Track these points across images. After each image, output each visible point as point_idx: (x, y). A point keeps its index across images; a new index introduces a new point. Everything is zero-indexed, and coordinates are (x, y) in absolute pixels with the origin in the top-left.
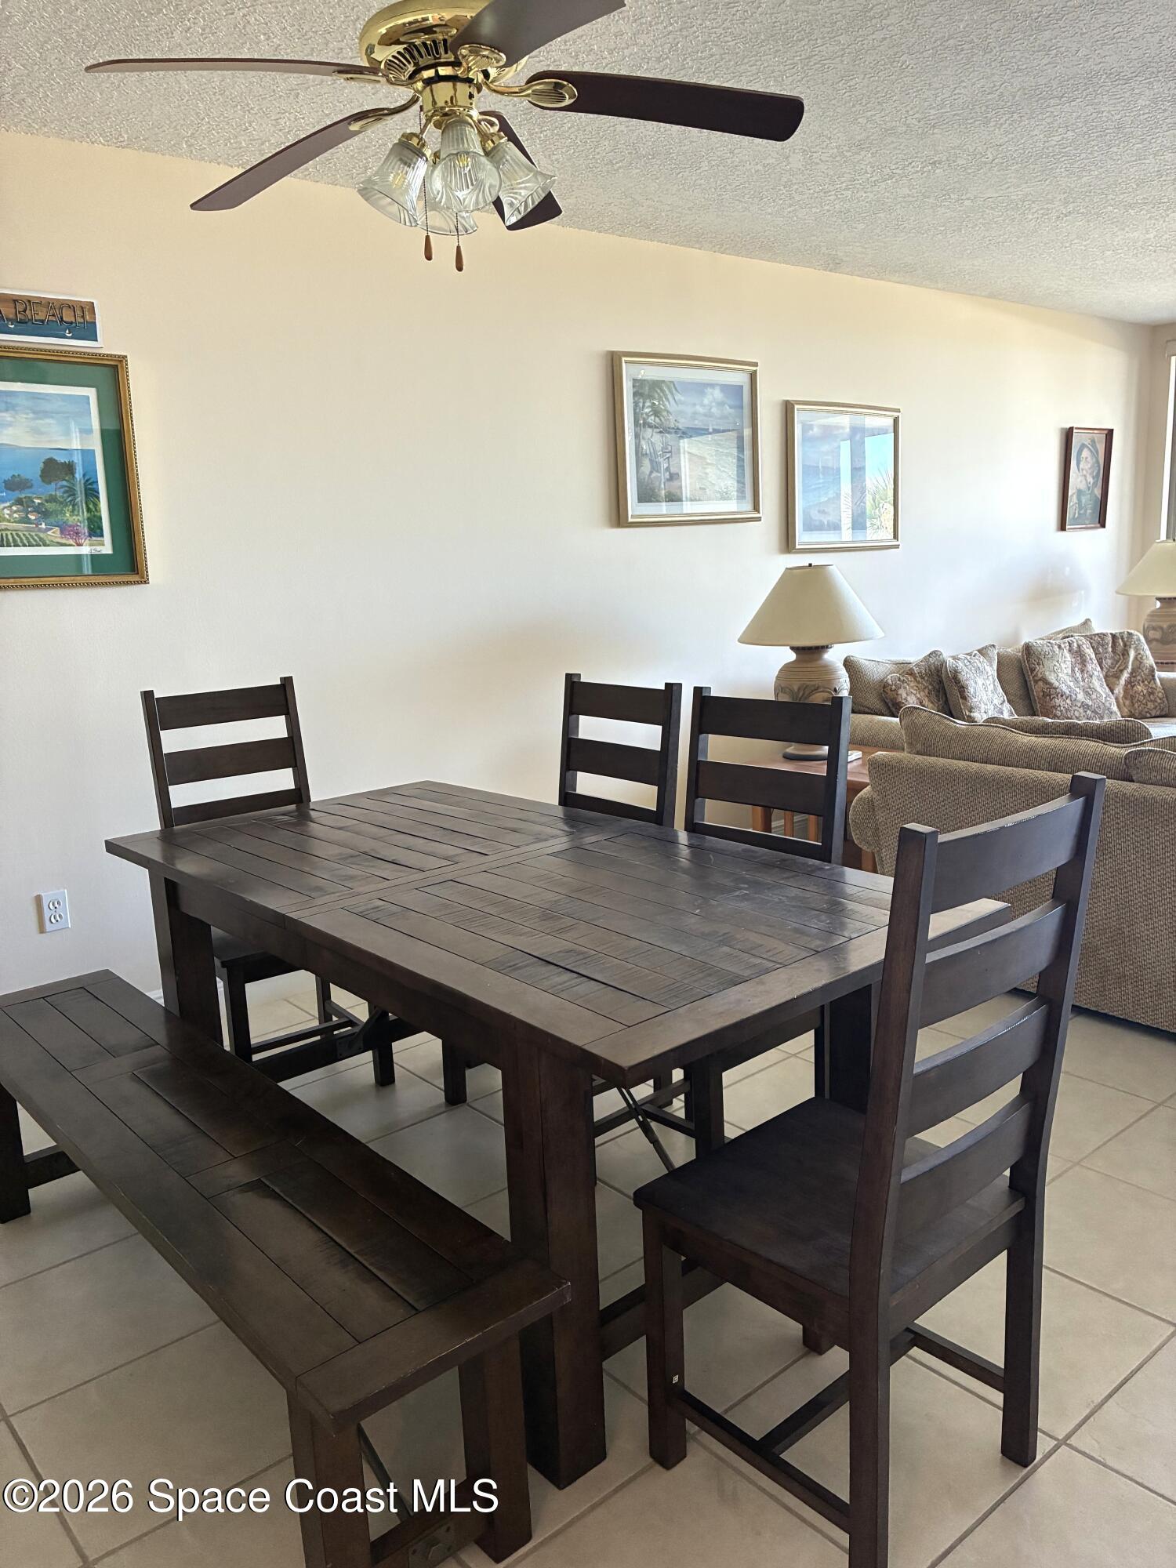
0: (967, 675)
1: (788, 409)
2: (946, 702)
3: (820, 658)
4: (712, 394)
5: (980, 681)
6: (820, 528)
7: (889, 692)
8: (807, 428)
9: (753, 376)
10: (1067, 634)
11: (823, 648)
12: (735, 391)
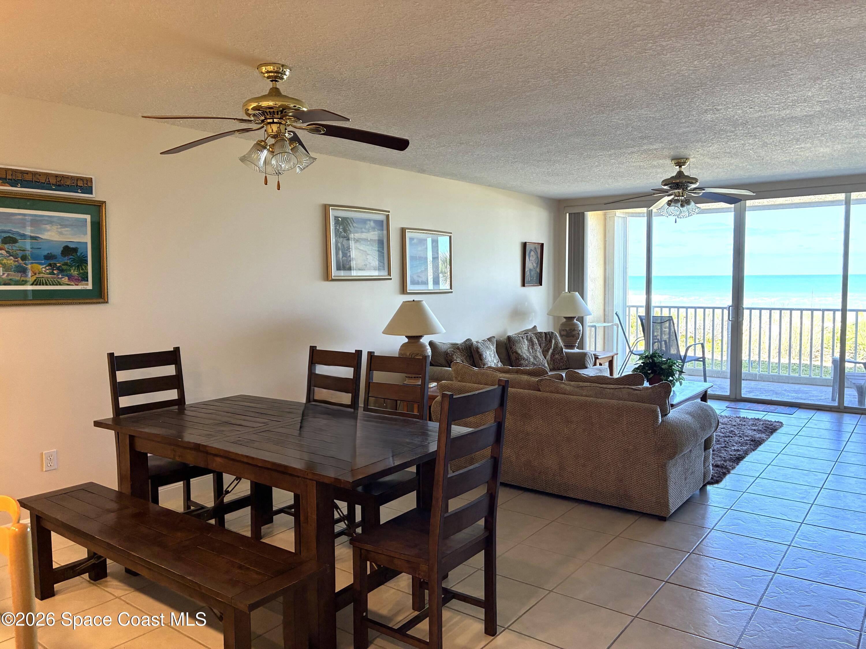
0: (482, 348)
1: (403, 231)
2: (474, 361)
3: (419, 341)
4: (370, 224)
5: (488, 353)
6: (418, 283)
7: (449, 356)
8: (411, 239)
9: (388, 217)
10: (526, 332)
11: (420, 337)
12: (379, 223)
